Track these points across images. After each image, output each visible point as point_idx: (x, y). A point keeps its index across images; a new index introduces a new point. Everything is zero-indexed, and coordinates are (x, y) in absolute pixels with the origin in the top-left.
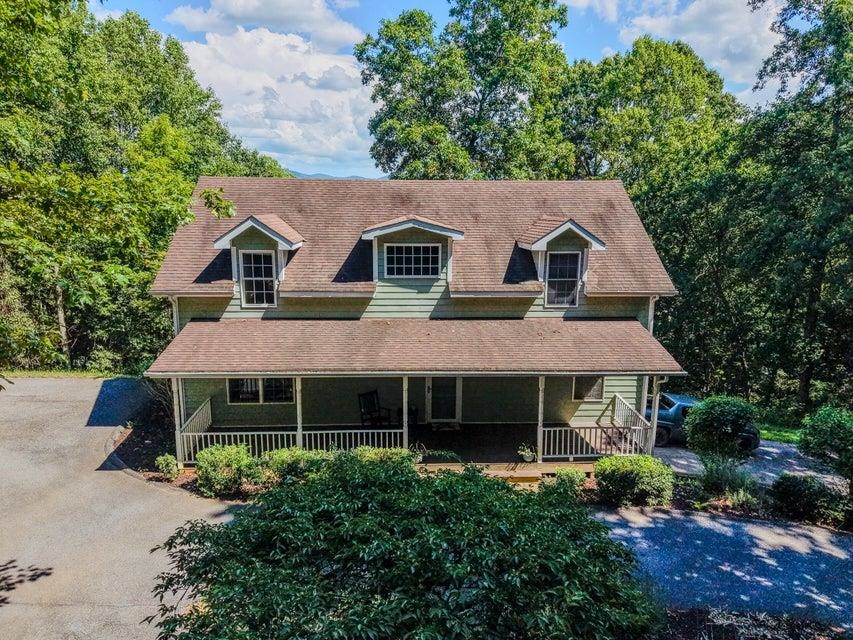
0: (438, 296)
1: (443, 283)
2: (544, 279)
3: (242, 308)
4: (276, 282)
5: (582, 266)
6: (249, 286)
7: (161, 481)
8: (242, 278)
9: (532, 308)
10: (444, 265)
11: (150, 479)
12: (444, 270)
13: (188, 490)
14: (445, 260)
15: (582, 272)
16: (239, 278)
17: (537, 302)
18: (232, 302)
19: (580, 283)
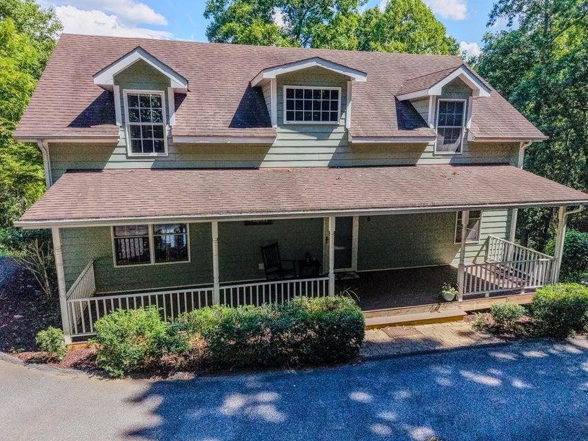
0: (337, 143)
1: (341, 129)
2: (435, 126)
3: (128, 158)
4: (167, 128)
5: (467, 113)
6: (135, 131)
7: (45, 362)
8: (128, 123)
9: (424, 155)
10: (344, 110)
11: (29, 362)
12: (343, 116)
13: (84, 370)
14: (344, 105)
15: (466, 120)
16: (123, 122)
17: (428, 149)
18: (116, 150)
19: (464, 131)
